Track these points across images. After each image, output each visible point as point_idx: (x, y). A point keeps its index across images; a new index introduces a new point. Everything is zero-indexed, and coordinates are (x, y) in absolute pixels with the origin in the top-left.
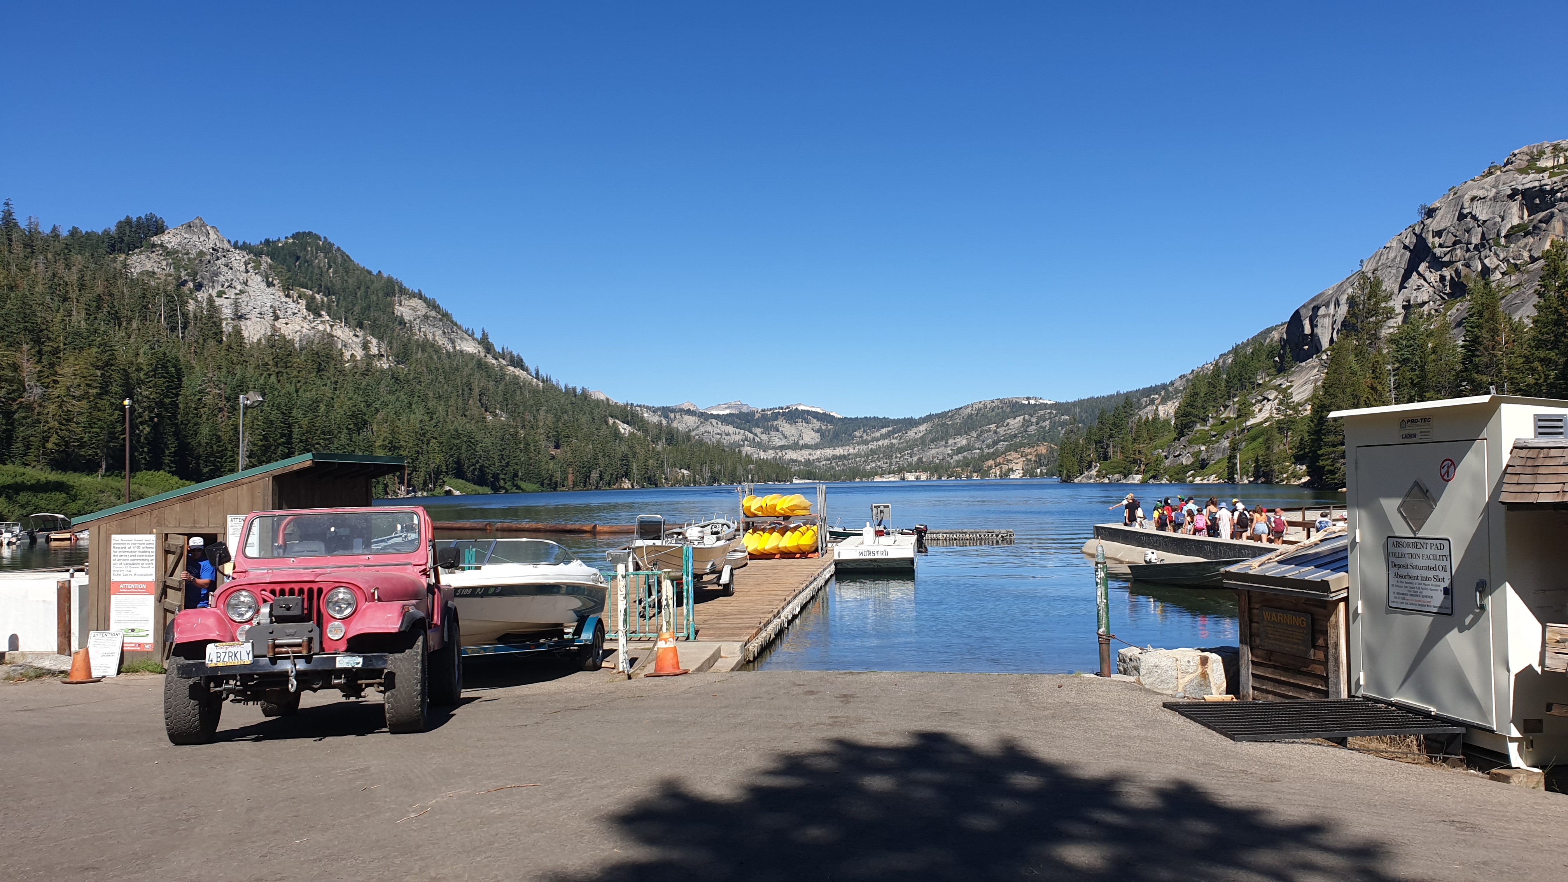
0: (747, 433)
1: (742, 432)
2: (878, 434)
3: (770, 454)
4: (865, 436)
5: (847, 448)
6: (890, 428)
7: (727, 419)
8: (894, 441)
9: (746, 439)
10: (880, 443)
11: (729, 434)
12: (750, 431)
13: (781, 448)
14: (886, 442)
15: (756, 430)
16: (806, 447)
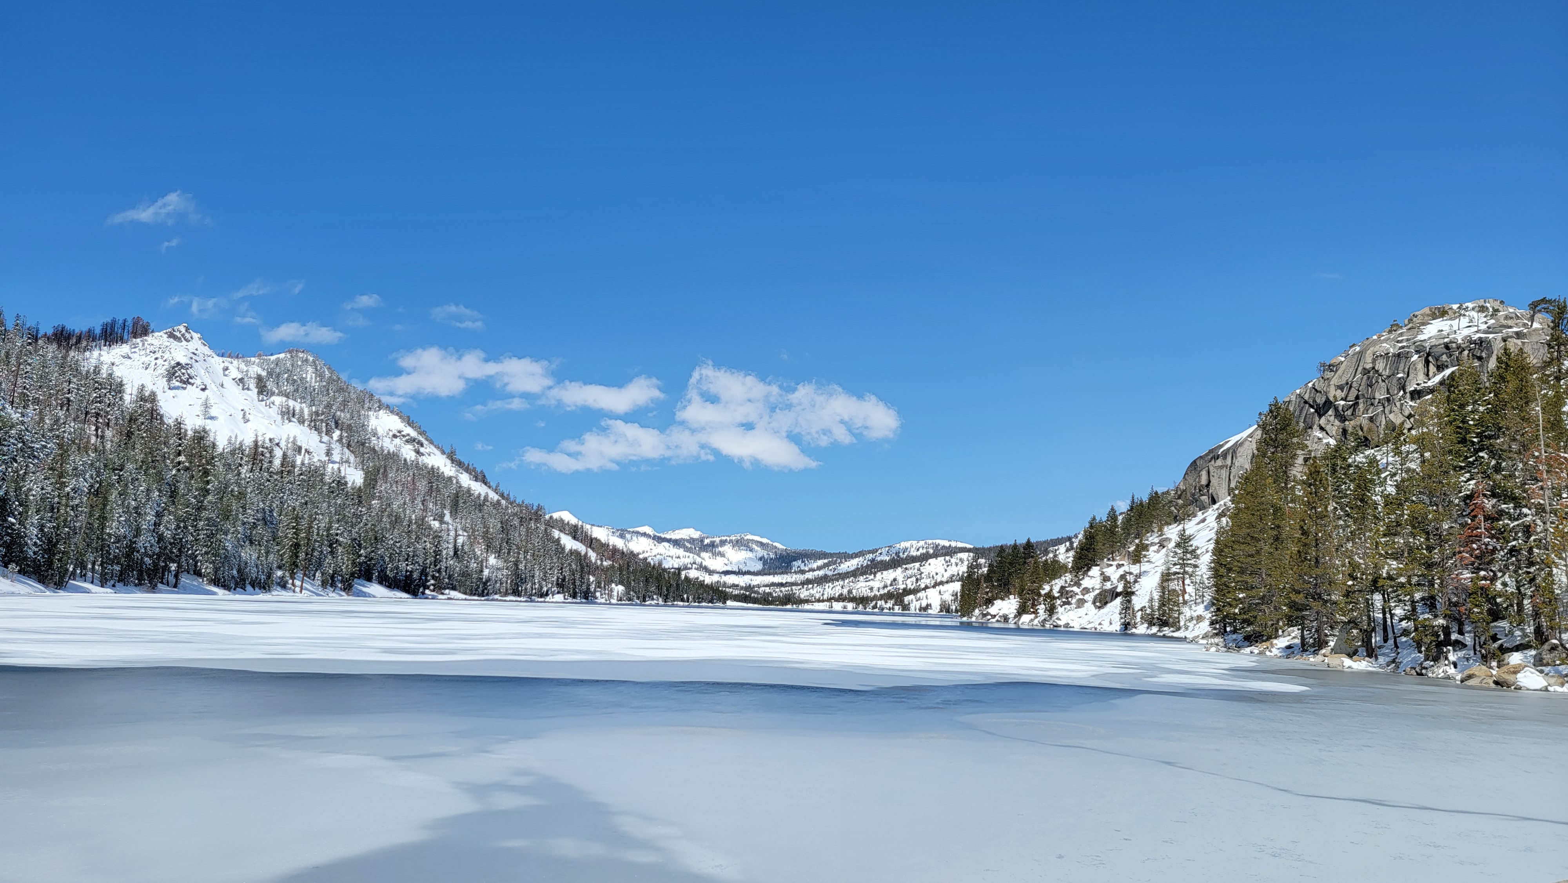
0: (696, 556)
1: (692, 555)
2: (815, 566)
3: (715, 578)
4: (803, 567)
5: (785, 576)
6: (826, 561)
7: (676, 543)
8: (830, 573)
9: (694, 563)
10: (816, 573)
11: (679, 557)
12: (699, 555)
13: (726, 573)
14: (821, 573)
15: (704, 555)
16: (748, 573)
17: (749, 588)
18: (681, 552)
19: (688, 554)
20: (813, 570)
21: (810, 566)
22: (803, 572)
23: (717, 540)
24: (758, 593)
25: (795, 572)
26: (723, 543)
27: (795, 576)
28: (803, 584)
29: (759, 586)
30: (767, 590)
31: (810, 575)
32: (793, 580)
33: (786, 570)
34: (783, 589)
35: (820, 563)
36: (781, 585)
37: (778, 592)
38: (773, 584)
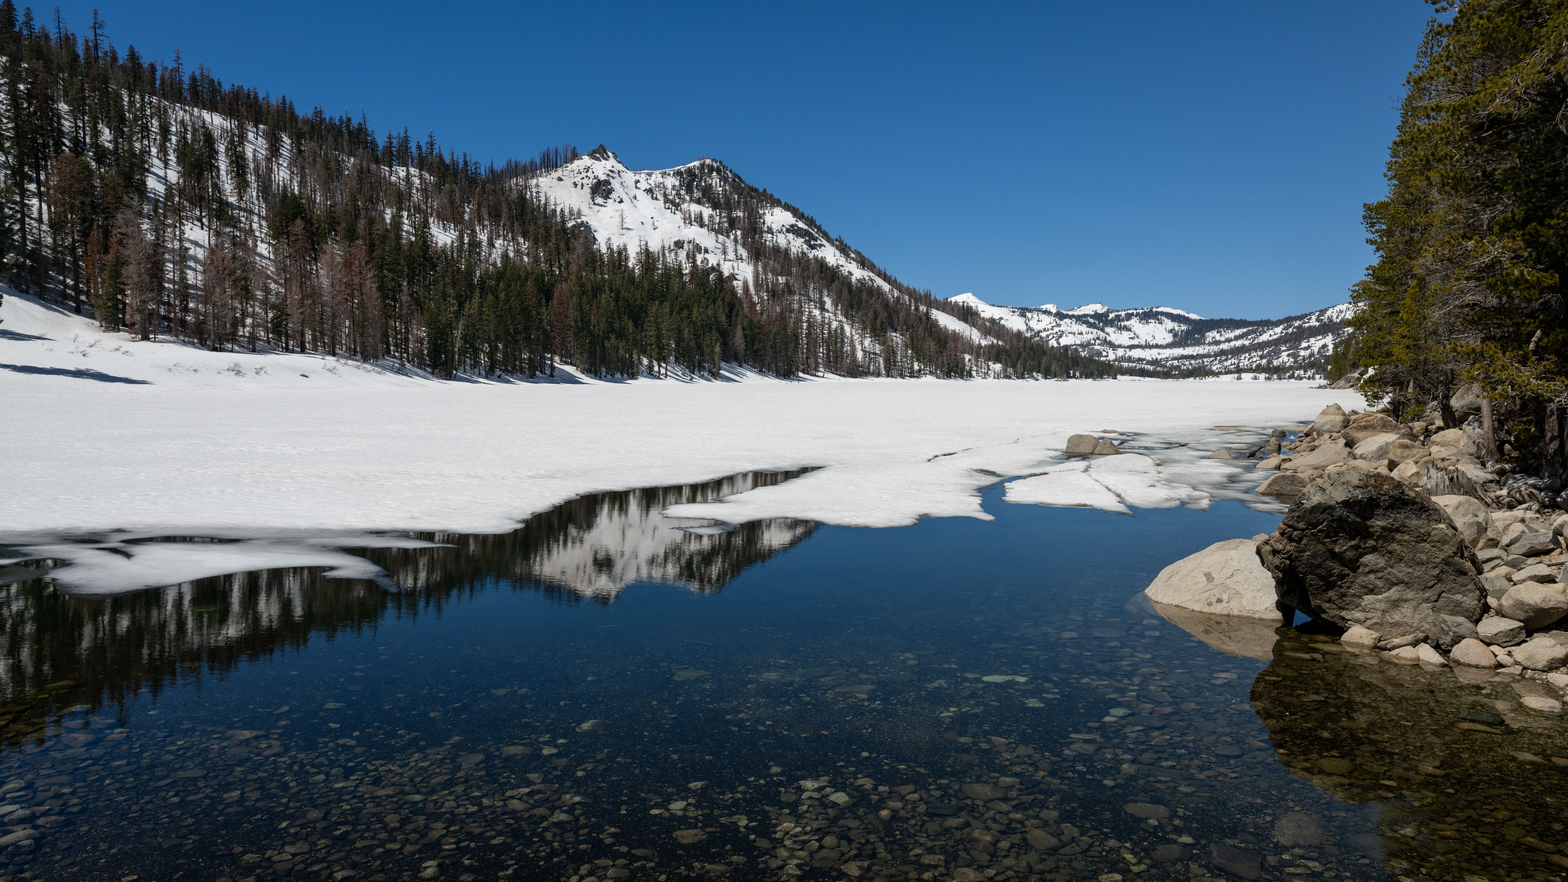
0: (1100, 331)
1: (1095, 330)
2: (1232, 335)
3: (1119, 352)
4: (1218, 337)
5: (1197, 348)
6: (1245, 330)
7: (1081, 319)
8: (1247, 343)
9: (1098, 338)
10: (1232, 344)
11: (1081, 333)
12: (1103, 330)
13: (1131, 347)
14: (1238, 343)
15: (1108, 330)
16: (1157, 346)
17: (1155, 362)
18: (1084, 328)
19: (1091, 330)
20: (1228, 340)
21: (1227, 336)
22: (1217, 343)
23: (1123, 314)
24: (1165, 366)
25: (1210, 344)
26: (1129, 317)
27: (1207, 348)
28: (1216, 355)
29: (1167, 359)
30: (1176, 363)
31: (1225, 346)
32: (1206, 351)
33: (1198, 343)
34: (1193, 362)
35: (1238, 332)
36: (1192, 357)
37: (1187, 365)
38: (1183, 357)
